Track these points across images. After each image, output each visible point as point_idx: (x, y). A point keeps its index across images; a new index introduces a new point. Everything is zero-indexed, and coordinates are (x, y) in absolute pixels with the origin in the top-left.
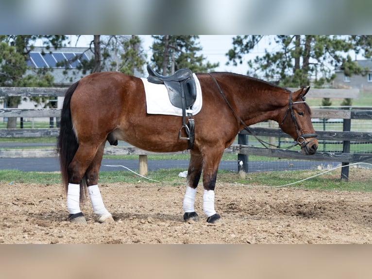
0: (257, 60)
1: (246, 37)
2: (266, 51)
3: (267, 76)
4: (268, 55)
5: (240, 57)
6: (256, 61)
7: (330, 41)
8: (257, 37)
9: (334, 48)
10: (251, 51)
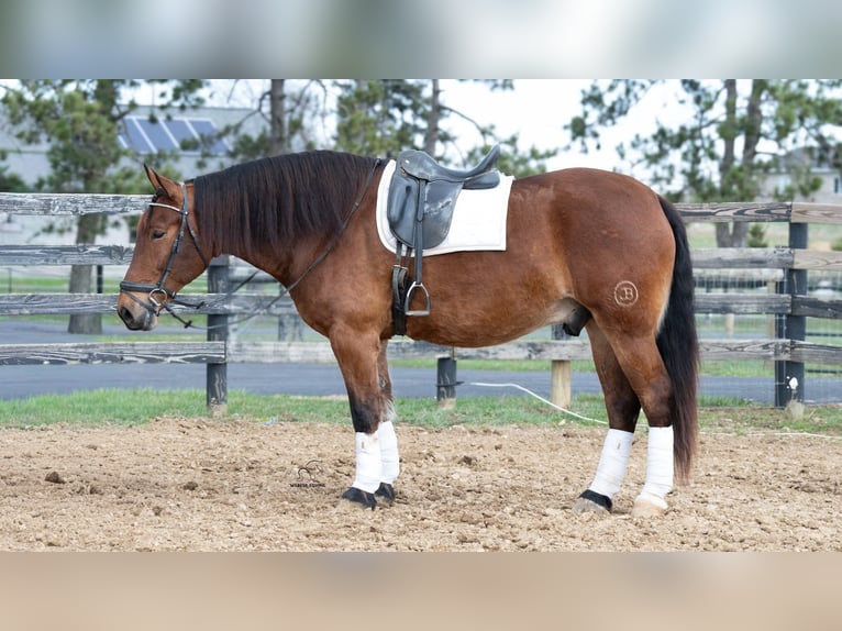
0: (636, 142)
1: (611, 88)
2: (658, 122)
3: (657, 179)
4: (662, 132)
5: (595, 135)
6: (634, 145)
7: (809, 101)
8: (636, 89)
9: (819, 118)
10: (620, 120)
